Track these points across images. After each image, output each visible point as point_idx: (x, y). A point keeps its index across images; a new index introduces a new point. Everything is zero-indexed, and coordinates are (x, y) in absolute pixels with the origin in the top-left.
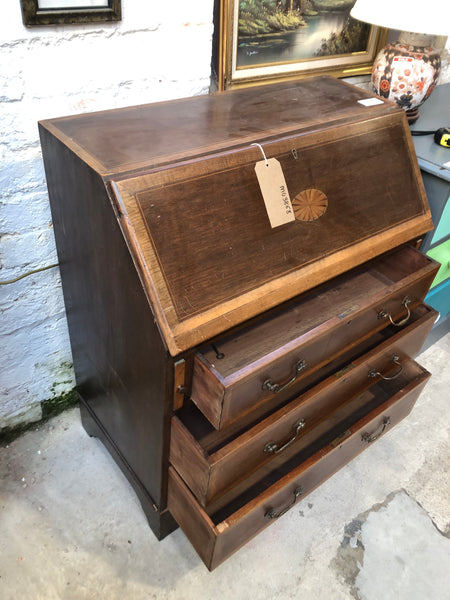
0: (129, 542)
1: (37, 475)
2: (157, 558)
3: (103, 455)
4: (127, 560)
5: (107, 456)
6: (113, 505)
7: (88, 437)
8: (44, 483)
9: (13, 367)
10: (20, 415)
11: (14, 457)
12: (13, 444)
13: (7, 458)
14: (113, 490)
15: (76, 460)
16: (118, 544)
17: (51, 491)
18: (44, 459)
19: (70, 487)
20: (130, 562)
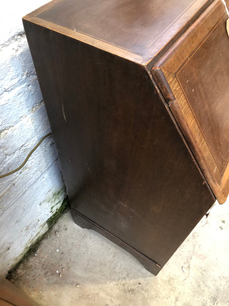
0: (139, 284)
1: (64, 265)
2: (159, 286)
3: (97, 237)
4: (144, 295)
5: (100, 237)
6: (119, 265)
7: (82, 229)
8: (72, 269)
9: (28, 212)
10: (37, 234)
11: (43, 260)
12: (38, 251)
13: (40, 263)
14: (114, 256)
15: (83, 247)
16: (134, 287)
17: (78, 272)
18: (62, 253)
19: (88, 265)
20: (146, 295)
